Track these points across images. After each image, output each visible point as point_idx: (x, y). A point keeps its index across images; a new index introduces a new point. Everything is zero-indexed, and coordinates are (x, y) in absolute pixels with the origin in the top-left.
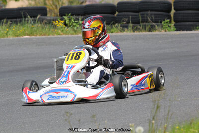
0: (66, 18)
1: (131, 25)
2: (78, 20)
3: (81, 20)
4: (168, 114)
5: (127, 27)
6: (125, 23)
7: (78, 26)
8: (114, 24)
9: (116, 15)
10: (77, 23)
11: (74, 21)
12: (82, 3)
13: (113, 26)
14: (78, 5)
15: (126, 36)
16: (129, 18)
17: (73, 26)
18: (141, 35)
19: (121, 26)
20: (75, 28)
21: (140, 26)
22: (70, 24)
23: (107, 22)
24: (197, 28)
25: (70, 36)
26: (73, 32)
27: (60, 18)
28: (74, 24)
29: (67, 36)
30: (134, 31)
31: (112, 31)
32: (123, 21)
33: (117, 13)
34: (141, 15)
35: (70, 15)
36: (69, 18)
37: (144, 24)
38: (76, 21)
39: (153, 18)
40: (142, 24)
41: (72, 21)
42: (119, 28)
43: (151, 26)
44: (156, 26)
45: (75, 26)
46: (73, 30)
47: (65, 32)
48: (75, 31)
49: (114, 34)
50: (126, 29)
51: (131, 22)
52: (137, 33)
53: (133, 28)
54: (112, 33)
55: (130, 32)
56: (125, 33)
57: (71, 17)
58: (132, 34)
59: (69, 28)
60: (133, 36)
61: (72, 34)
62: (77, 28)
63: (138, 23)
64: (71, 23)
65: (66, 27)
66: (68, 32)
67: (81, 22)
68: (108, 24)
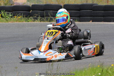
1: (39, 18)
4: (57, 68)
5: (37, 19)
6: (35, 17)
7: (9, 18)
8: (29, 17)
9: (30, 12)
11: (7, 14)
12: (12, 5)
13: (29, 18)
14: (9, 5)
15: (36, 24)
16: (38, 14)
17: (6, 17)
18: (44, 24)
19: (33, 18)
20: (7, 19)
21: (44, 18)
23: (26, 15)
24: (77, 20)
25: (4, 23)
28: (7, 16)
29: (2, 23)
30: (41, 22)
31: (28, 21)
32: (35, 15)
33: (31, 11)
34: (45, 12)
35: (4, 11)
37: (47, 17)
38: (8, 15)
39: (52, 14)
40: (45, 17)
41: (6, 14)
42: (32, 19)
43: (50, 18)
44: (53, 19)
45: (7, 17)
46: (6, 20)
47: (1, 20)
48: (7, 21)
50: (36, 20)
51: (39, 16)
52: (42, 23)
54: (28, 22)
55: (39, 22)
56: (35, 22)
57: (5, 12)
58: (40, 23)
59: (3, 19)
60: (40, 24)
61: (5, 22)
62: (8, 19)
63: (43, 17)
65: (2, 18)
66: (3, 21)
67: (10, 15)
68: (26, 17)
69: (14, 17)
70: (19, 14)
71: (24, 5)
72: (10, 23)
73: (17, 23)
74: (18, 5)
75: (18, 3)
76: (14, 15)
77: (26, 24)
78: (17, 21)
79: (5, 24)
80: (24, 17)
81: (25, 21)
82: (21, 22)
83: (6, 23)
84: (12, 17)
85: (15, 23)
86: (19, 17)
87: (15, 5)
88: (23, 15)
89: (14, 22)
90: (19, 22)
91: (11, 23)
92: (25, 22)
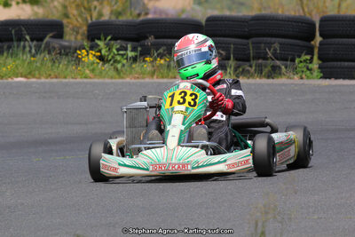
0: (101, 43)
1: (232, 63)
2: (126, 49)
3: (132, 51)
5: (224, 68)
7: (125, 61)
10: (122, 55)
11: (118, 50)
17: (116, 61)
20: (119, 66)
22: (110, 57)
25: (107, 80)
26: (114, 73)
27: (90, 44)
28: (118, 58)
29: (101, 80)
30: (237, 76)
34: (253, 43)
35: (109, 38)
36: (107, 45)
37: (260, 61)
38: (122, 52)
39: (279, 51)
41: (114, 51)
45: (119, 62)
46: (116, 69)
47: (97, 72)
48: (119, 72)
53: (236, 70)
57: (112, 42)
59: (107, 65)
61: (112, 78)
62: (123, 65)
64: (112, 54)
65: (101, 63)
66: (104, 73)
67: (130, 54)
69: (144, 61)
70: (161, 51)
71: (183, 16)
72: (128, 80)
73: (155, 80)
74: (164, 16)
75: (161, 12)
76: (143, 55)
78: (153, 75)
79: (113, 83)
82: (167, 78)
83: (113, 80)
84: (135, 59)
85: (147, 80)
86: (162, 61)
87: (150, 16)
89: (143, 78)
90: (163, 77)
91: (133, 80)
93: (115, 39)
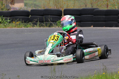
1: (38, 23)
2: (7, 19)
3: (9, 20)
5: (36, 24)
6: (35, 22)
8: (29, 22)
9: (29, 17)
10: (6, 21)
11: (5, 20)
16: (37, 19)
17: (4, 23)
18: (44, 29)
19: (33, 24)
20: (5, 24)
22: (2, 22)
24: (77, 25)
25: (2, 29)
26: (4, 26)
30: (40, 27)
31: (27, 26)
33: (30, 16)
34: (45, 17)
35: (2, 16)
36: (2, 18)
39: (52, 19)
40: (45, 23)
41: (4, 20)
42: (31, 24)
43: (50, 24)
44: (53, 24)
46: (4, 25)
49: (28, 28)
51: (38, 21)
52: (42, 28)
53: (39, 25)
54: (27, 27)
55: (38, 27)
56: (35, 28)
57: (3, 17)
59: (2, 24)
60: (39, 29)
62: (7, 24)
63: (43, 22)
66: (1, 26)
67: (9, 21)
68: (25, 22)
69: (13, 23)
71: (21, 10)
72: (8, 28)
73: (16, 28)
74: (16, 10)
75: (15, 8)
76: (12, 21)
77: (26, 29)
78: (15, 27)
80: (22, 22)
81: (24, 26)
82: (19, 27)
83: (4, 29)
84: (10, 22)
85: (14, 28)
86: (18, 23)
87: (12, 10)
88: (22, 21)
89: (13, 28)
90: (18, 28)
91: (10, 29)
92: (23, 28)
93: (4, 16)
